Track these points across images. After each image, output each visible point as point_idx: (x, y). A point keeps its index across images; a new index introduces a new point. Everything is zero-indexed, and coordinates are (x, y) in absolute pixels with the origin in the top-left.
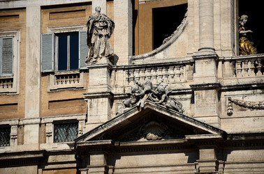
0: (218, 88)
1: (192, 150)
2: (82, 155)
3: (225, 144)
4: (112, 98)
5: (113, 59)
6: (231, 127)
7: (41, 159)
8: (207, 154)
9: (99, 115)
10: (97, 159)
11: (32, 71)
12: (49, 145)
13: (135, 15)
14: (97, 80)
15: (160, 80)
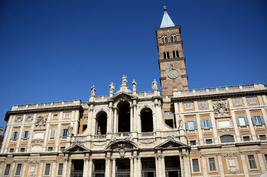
0: (91, 142)
1: (85, 153)
2: (65, 153)
3: (91, 153)
4: (71, 143)
5: (73, 135)
6: (92, 150)
7: (58, 154)
8: (87, 155)
9: (68, 146)
10: (67, 155)
11: (58, 136)
12: (60, 152)
13: (79, 126)
14: (68, 139)
15: (80, 140)
